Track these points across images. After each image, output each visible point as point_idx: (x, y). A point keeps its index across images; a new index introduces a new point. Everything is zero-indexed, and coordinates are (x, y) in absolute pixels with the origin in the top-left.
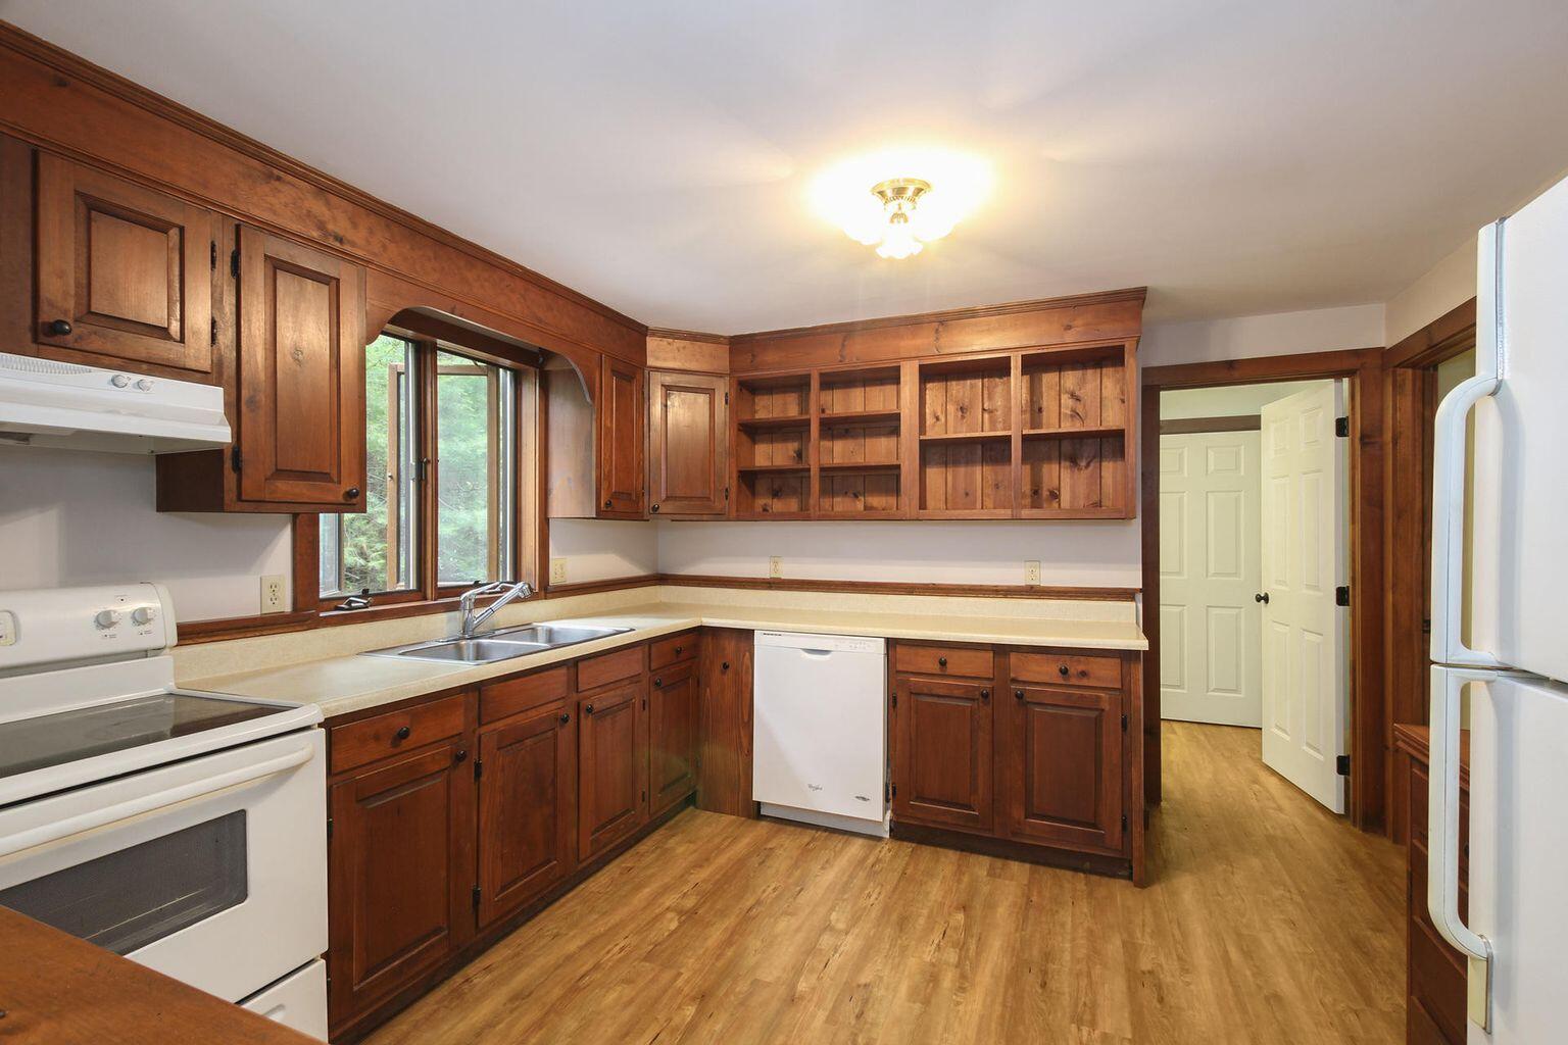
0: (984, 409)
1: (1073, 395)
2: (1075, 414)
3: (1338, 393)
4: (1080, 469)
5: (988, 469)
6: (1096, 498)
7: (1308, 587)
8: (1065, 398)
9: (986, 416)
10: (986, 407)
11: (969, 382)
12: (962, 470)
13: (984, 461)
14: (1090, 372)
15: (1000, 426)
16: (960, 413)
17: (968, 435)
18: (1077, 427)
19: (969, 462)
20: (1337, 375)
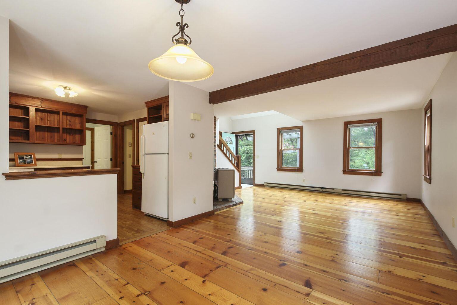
0: (48, 120)
1: (69, 121)
2: (70, 125)
3: (111, 127)
4: (71, 135)
5: (49, 134)
6: (74, 141)
7: (105, 159)
8: (68, 121)
9: (48, 122)
10: (48, 119)
11: (43, 113)
12: (41, 133)
13: (48, 131)
14: (73, 117)
15: (52, 124)
16: (41, 120)
17: (43, 125)
18: (71, 127)
19: (45, 131)
20: (111, 125)
